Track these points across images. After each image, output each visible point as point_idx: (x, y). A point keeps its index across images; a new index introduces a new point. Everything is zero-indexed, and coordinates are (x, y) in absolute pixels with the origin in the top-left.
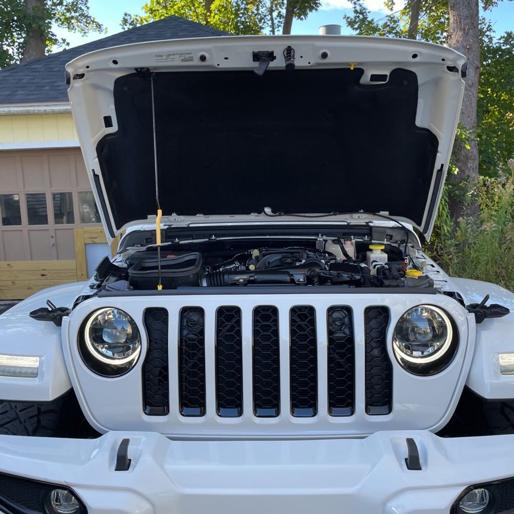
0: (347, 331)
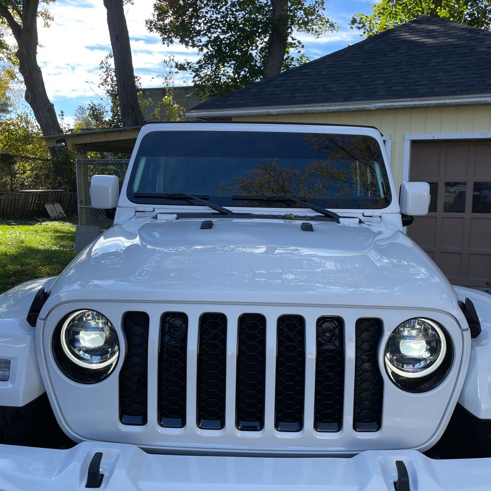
0: (337, 343)
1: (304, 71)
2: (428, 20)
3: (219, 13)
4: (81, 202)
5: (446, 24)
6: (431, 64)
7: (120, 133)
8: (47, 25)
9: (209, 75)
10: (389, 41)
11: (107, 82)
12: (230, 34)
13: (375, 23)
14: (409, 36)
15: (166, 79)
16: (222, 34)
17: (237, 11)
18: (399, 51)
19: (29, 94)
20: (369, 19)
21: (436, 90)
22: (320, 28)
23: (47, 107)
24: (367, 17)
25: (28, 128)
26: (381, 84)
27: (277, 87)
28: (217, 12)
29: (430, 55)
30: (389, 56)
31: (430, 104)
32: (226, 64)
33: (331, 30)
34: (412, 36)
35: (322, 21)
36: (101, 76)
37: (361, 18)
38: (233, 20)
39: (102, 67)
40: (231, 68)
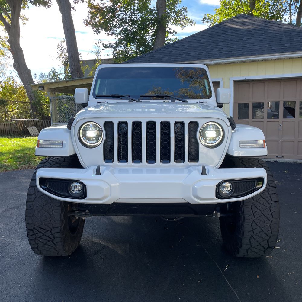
0: (182, 132)
1: (175, 45)
2: (243, 16)
3: (127, 15)
4: (53, 121)
5: (253, 18)
6: (243, 40)
7: (75, 81)
8: (24, 23)
9: (122, 51)
10: (222, 28)
11: (62, 56)
12: (134, 27)
13: (216, 19)
14: (233, 25)
15: (97, 53)
16: (129, 27)
17: (137, 14)
18: (227, 34)
19: (16, 64)
20: (213, 17)
21: (245, 53)
22: (185, 23)
23: (27, 71)
24: (212, 16)
25: (13, 85)
26: (217, 51)
27: (161, 54)
28: (126, 14)
29: (243, 35)
30: (222, 36)
31: (242, 60)
32: (131, 44)
33: (191, 25)
34: (234, 25)
35: (186, 19)
36: (58, 53)
37: (209, 16)
38: (135, 18)
39: (59, 48)
40: (134, 46)
